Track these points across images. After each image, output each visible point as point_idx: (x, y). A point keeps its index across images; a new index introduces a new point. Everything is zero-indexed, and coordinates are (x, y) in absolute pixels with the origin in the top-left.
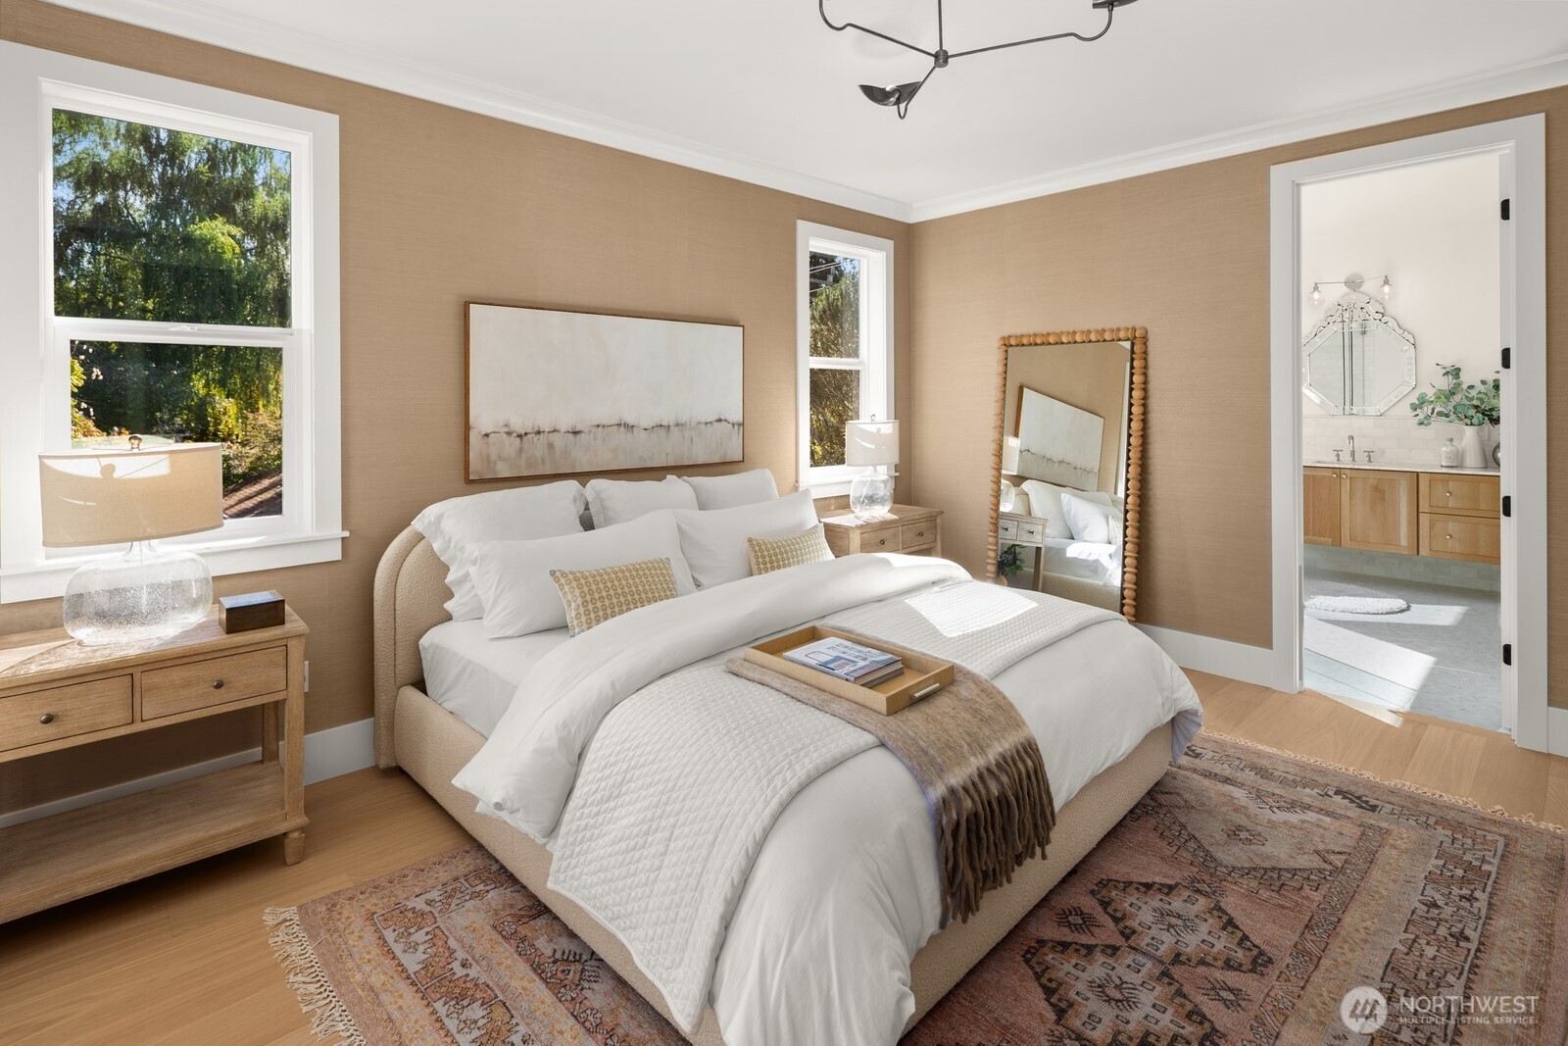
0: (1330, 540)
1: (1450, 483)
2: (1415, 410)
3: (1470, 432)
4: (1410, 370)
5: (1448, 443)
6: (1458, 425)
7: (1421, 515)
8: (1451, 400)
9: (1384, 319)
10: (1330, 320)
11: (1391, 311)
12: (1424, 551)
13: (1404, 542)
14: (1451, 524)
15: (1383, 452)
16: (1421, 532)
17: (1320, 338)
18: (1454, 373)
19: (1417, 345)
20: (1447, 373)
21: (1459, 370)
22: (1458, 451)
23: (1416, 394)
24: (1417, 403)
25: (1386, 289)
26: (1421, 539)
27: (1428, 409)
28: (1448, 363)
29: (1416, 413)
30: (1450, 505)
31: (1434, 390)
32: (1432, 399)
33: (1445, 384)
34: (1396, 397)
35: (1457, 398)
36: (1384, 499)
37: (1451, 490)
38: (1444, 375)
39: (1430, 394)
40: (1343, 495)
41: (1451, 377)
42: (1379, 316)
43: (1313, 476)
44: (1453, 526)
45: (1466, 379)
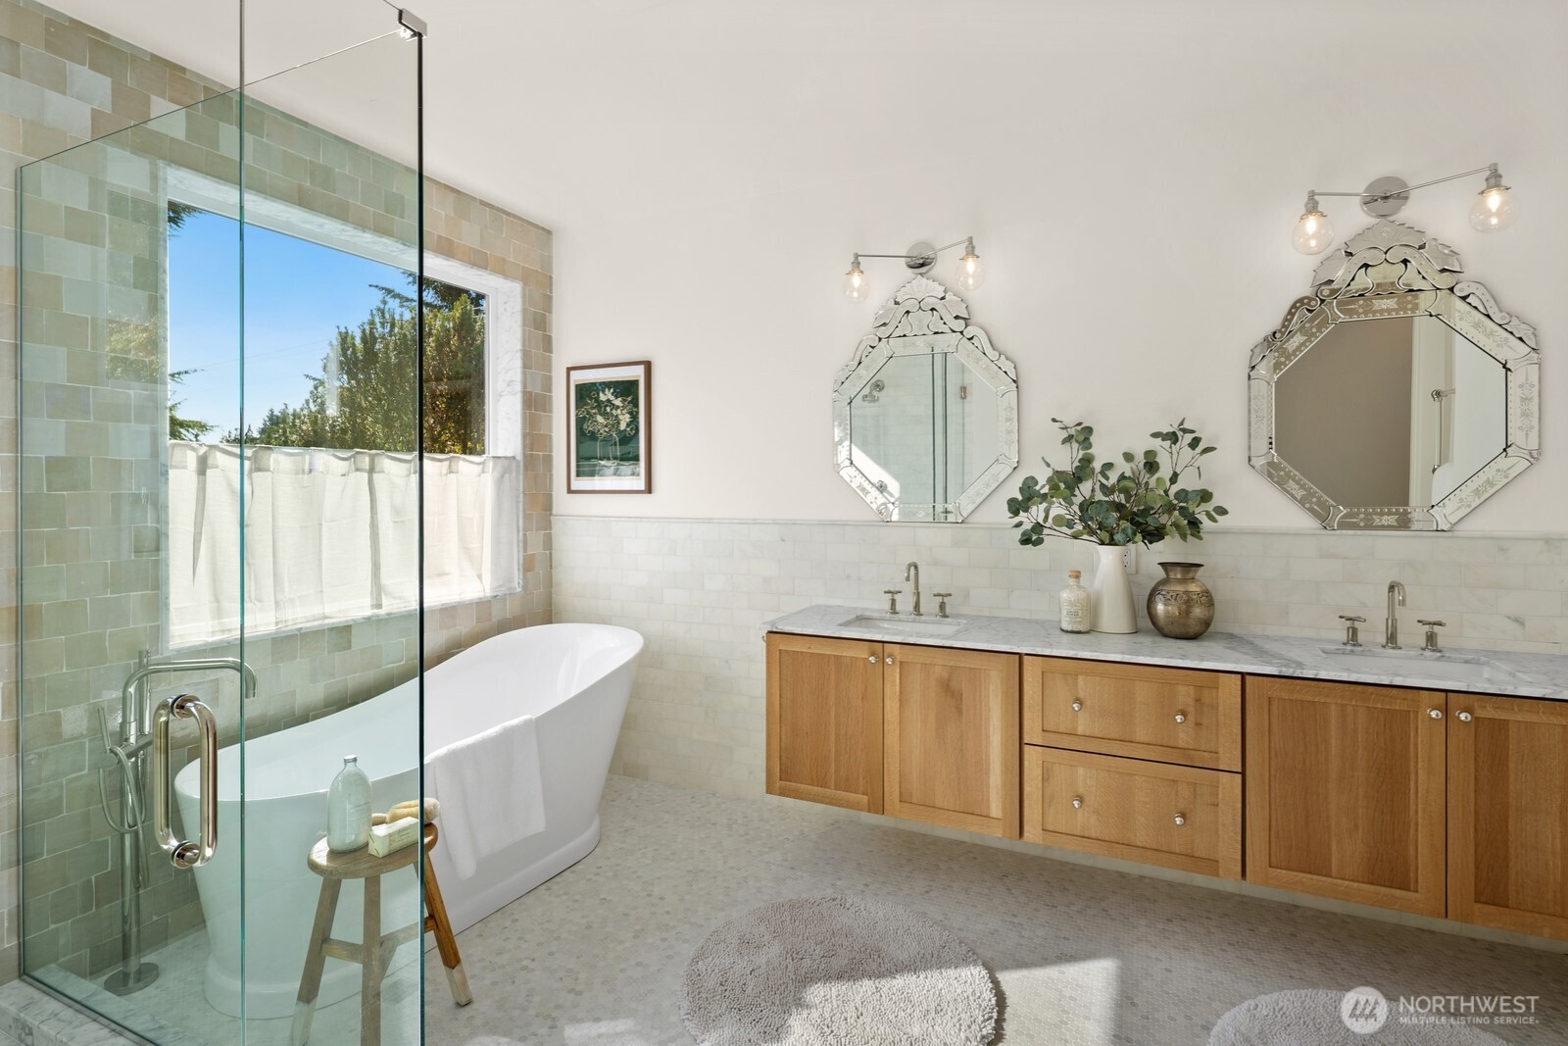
0: (865, 798)
1: (1081, 678)
2: (1016, 513)
3: (1107, 558)
4: (1008, 432)
5: (1072, 581)
6: (1088, 546)
7: (1026, 748)
8: (1077, 492)
9: (970, 331)
10: (883, 332)
11: (979, 316)
12: (1032, 832)
13: (996, 809)
14: (1081, 771)
15: (967, 596)
16: (1027, 789)
17: (867, 368)
18: (1081, 438)
19: (1020, 383)
20: (1069, 439)
21: (1089, 430)
22: (1088, 597)
23: (1018, 482)
24: (1020, 498)
25: (971, 265)
26: (1026, 803)
27: (1037, 512)
28: (1070, 420)
29: (1017, 520)
30: (1080, 730)
31: (1049, 473)
32: (1045, 490)
33: (1065, 459)
34: (988, 485)
35: (1085, 488)
36: (960, 712)
37: (1081, 695)
38: (1064, 442)
39: (1042, 477)
40: (888, 703)
41: (1075, 445)
42: (959, 325)
43: (837, 657)
44: (1085, 776)
45: (1103, 451)
